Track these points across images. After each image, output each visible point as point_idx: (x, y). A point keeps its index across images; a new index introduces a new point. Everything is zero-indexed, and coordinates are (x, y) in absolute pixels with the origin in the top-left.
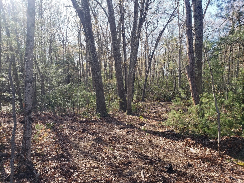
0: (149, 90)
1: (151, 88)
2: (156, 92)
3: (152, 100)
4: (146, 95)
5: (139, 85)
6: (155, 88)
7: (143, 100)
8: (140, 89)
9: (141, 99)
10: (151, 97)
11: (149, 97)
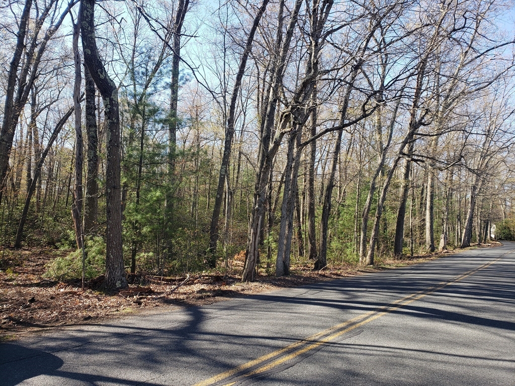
0: (34, 226)
1: (37, 222)
2: (49, 229)
3: (38, 244)
4: (25, 237)
5: (11, 214)
6: (48, 222)
7: (18, 246)
8: (11, 223)
9: (13, 244)
10: (35, 240)
11: (32, 240)
